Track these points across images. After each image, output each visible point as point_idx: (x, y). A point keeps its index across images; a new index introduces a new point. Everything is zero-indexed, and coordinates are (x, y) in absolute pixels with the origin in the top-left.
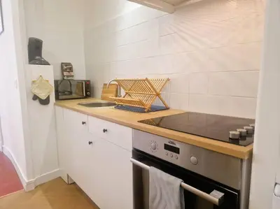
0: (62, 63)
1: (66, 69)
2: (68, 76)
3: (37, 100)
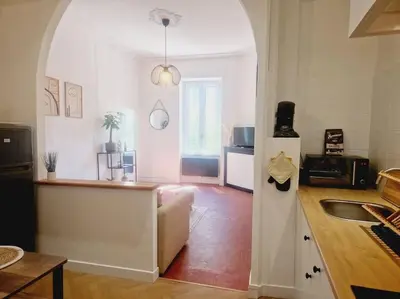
0: (327, 131)
1: (331, 140)
2: (331, 150)
3: (274, 184)
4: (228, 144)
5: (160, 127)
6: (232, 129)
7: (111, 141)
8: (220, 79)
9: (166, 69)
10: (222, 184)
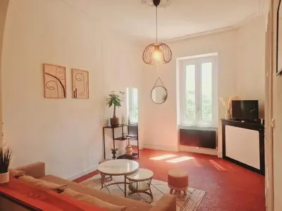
4: (226, 117)
5: (161, 101)
6: (229, 102)
7: (114, 116)
8: (216, 54)
9: (157, 47)
10: (220, 156)
